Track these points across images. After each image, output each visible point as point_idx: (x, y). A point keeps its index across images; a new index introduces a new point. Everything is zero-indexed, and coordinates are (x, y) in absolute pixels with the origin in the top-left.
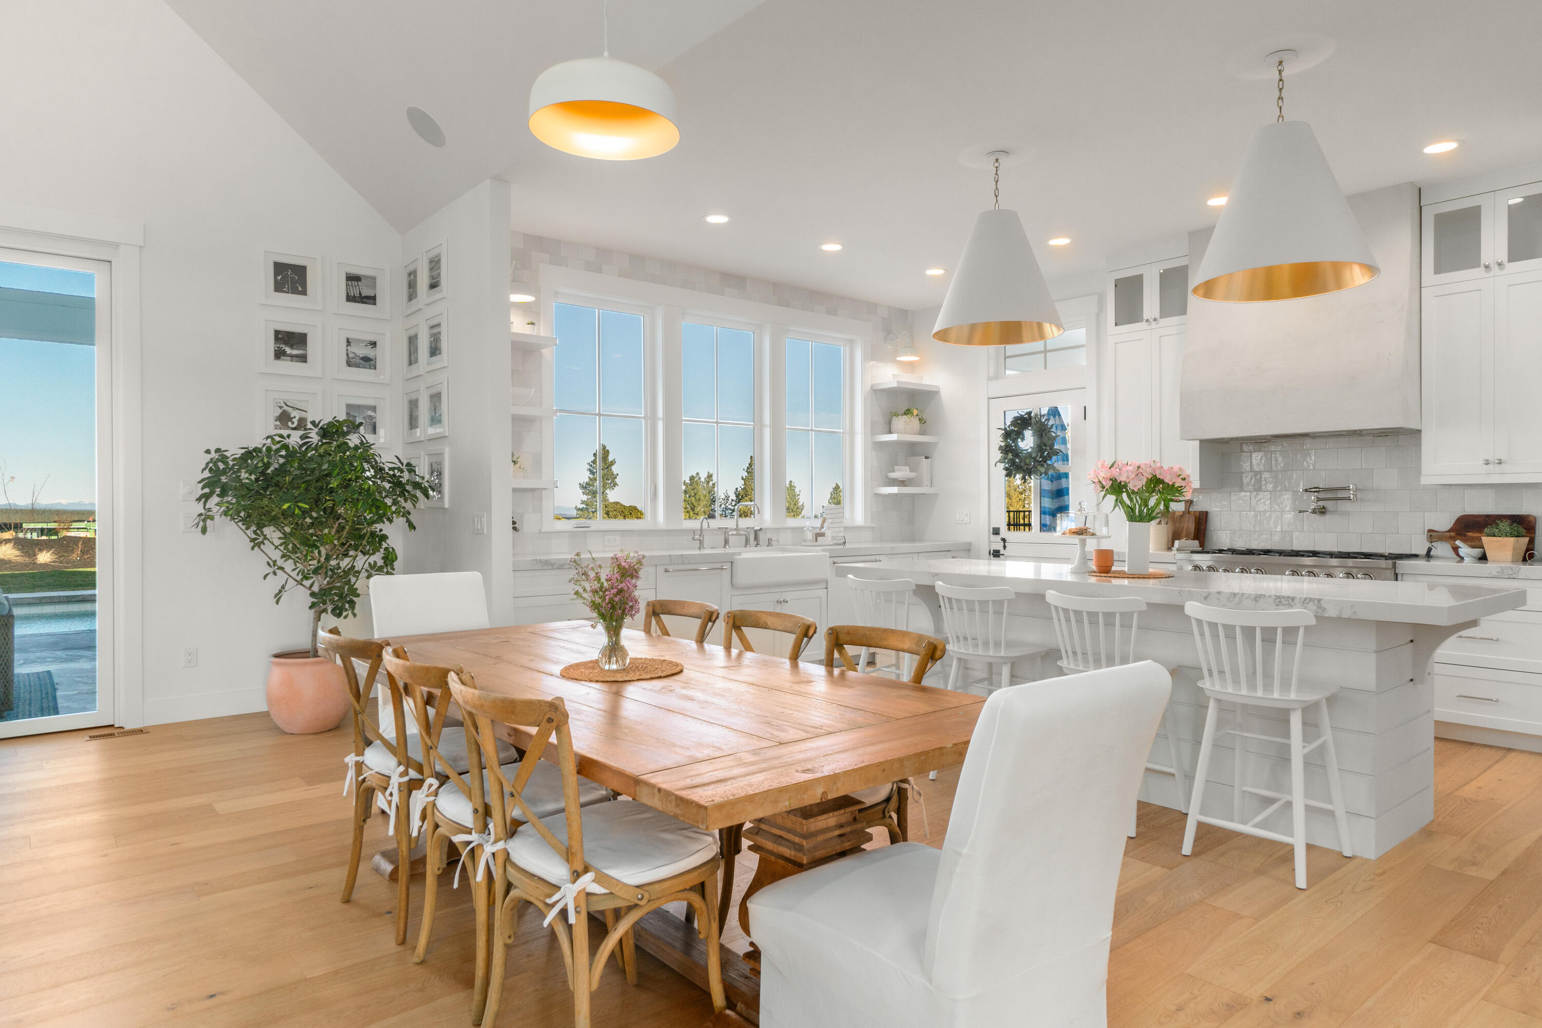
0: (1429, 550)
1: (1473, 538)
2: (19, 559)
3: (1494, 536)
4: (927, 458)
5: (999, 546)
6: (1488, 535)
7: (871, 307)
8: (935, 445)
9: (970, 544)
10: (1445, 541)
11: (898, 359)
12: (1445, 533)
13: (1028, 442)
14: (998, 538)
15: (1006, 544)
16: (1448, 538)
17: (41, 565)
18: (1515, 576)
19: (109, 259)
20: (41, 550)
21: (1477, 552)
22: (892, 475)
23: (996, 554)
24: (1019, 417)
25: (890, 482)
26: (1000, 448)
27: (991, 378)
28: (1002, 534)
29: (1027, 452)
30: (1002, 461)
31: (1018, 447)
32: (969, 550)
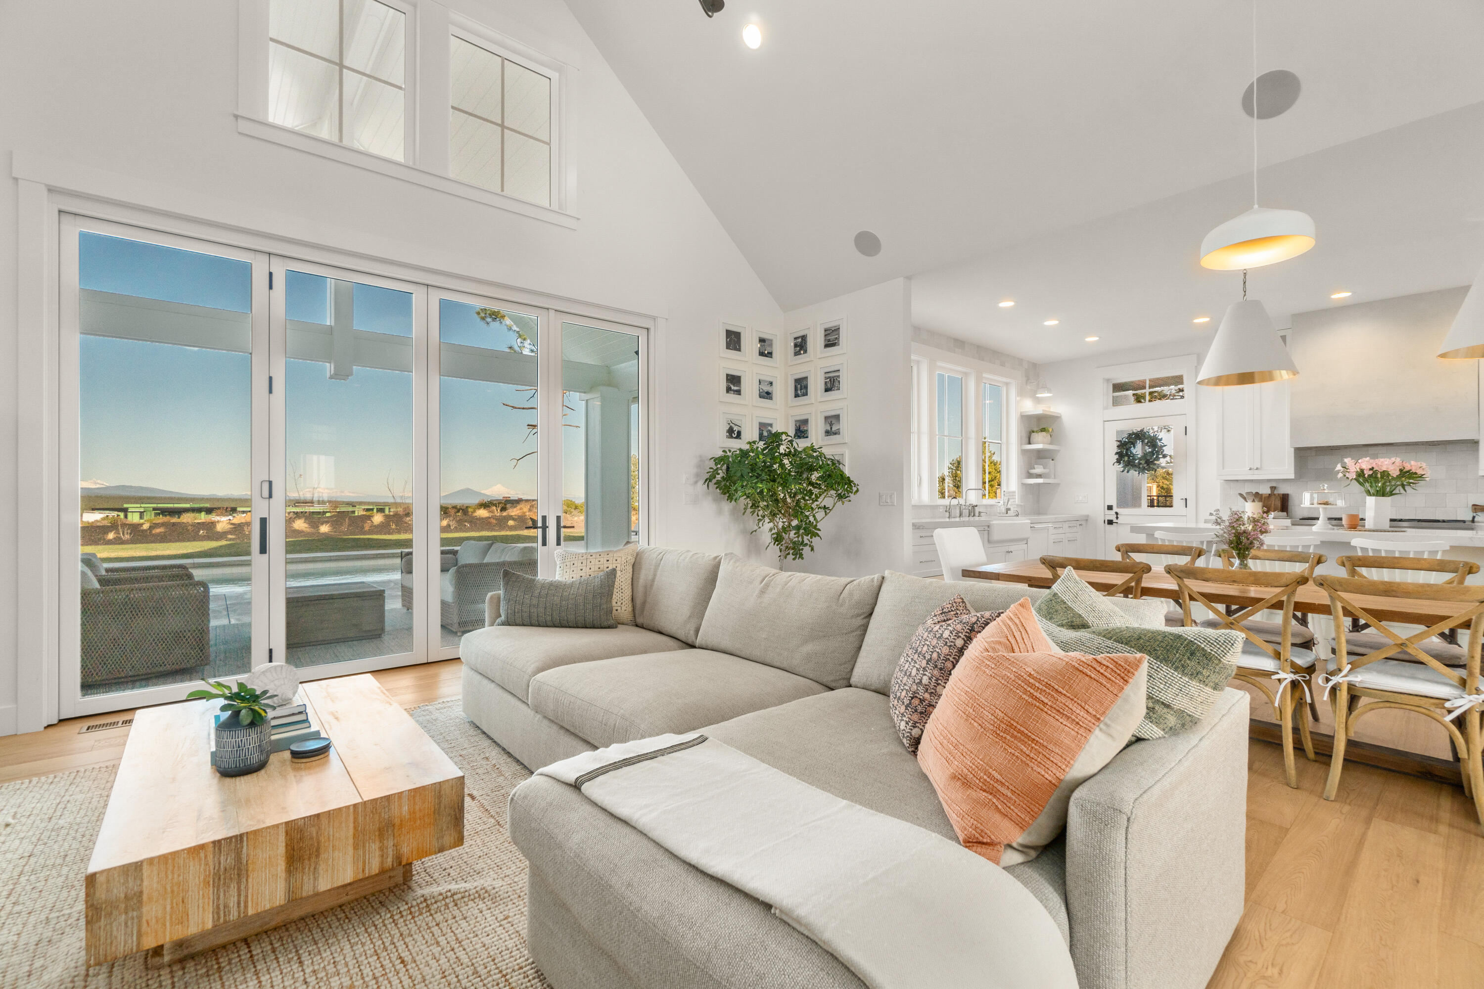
0: (1474, 517)
2: (308, 530)
4: (1053, 460)
5: (1113, 518)
7: (1020, 361)
8: (1058, 451)
9: (1088, 516)
11: (1038, 395)
13: (1138, 450)
14: (1112, 512)
15: (1118, 516)
17: (323, 534)
19: (647, 326)
20: (322, 524)
22: (1032, 471)
23: (1110, 522)
24: (1133, 433)
25: (1030, 476)
26: (1117, 453)
27: (1106, 408)
28: (1115, 509)
29: (1139, 456)
30: (1118, 461)
31: (1131, 453)
32: (1087, 520)
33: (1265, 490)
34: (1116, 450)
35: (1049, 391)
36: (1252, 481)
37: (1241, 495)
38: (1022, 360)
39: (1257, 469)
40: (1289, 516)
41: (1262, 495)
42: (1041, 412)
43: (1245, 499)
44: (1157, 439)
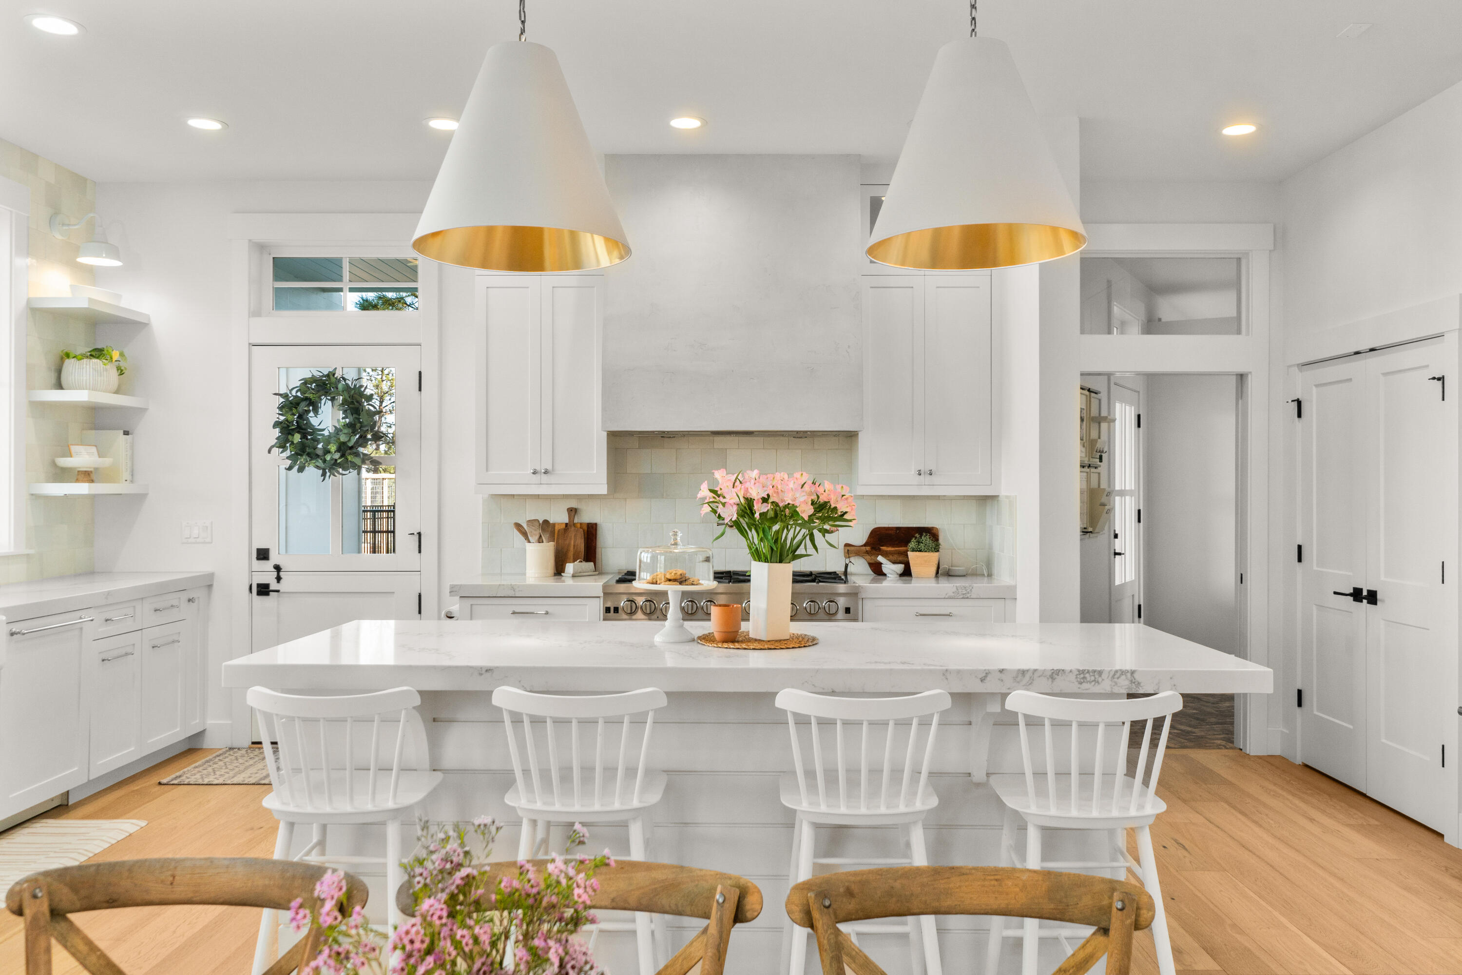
0: (846, 566)
1: (886, 551)
3: (920, 551)
4: (126, 433)
5: (269, 578)
6: (913, 550)
8: (141, 411)
9: (209, 576)
10: (862, 556)
11: (83, 260)
12: (862, 548)
14: (268, 565)
15: (281, 574)
16: (864, 553)
18: (968, 595)
21: (900, 568)
22: (65, 462)
23: (264, 590)
24: (313, 380)
25: (61, 474)
26: (277, 424)
27: (256, 313)
28: (275, 558)
29: (326, 433)
30: (282, 444)
31: (309, 424)
32: (210, 586)
33: (559, 517)
34: (274, 415)
35: (114, 253)
36: (538, 497)
37: (518, 526)
38: (85, 180)
39: (546, 472)
40: (598, 571)
41: (554, 525)
42: (85, 304)
43: (525, 534)
44: (362, 395)
